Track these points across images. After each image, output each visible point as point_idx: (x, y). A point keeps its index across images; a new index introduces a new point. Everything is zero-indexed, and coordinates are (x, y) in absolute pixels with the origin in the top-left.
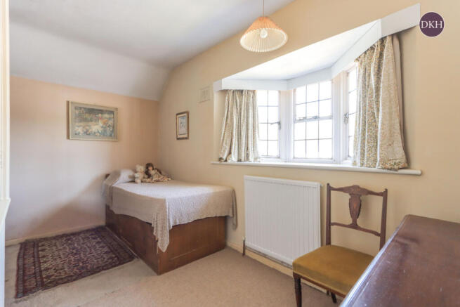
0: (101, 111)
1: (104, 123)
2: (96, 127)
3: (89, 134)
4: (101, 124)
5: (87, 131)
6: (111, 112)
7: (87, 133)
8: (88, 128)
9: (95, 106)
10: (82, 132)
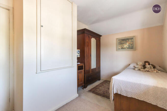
0: (128, 39)
1: (129, 44)
2: (126, 46)
3: (123, 49)
4: (127, 44)
5: (123, 47)
6: (132, 38)
7: (122, 48)
8: (122, 46)
9: (125, 37)
10: (121, 48)
